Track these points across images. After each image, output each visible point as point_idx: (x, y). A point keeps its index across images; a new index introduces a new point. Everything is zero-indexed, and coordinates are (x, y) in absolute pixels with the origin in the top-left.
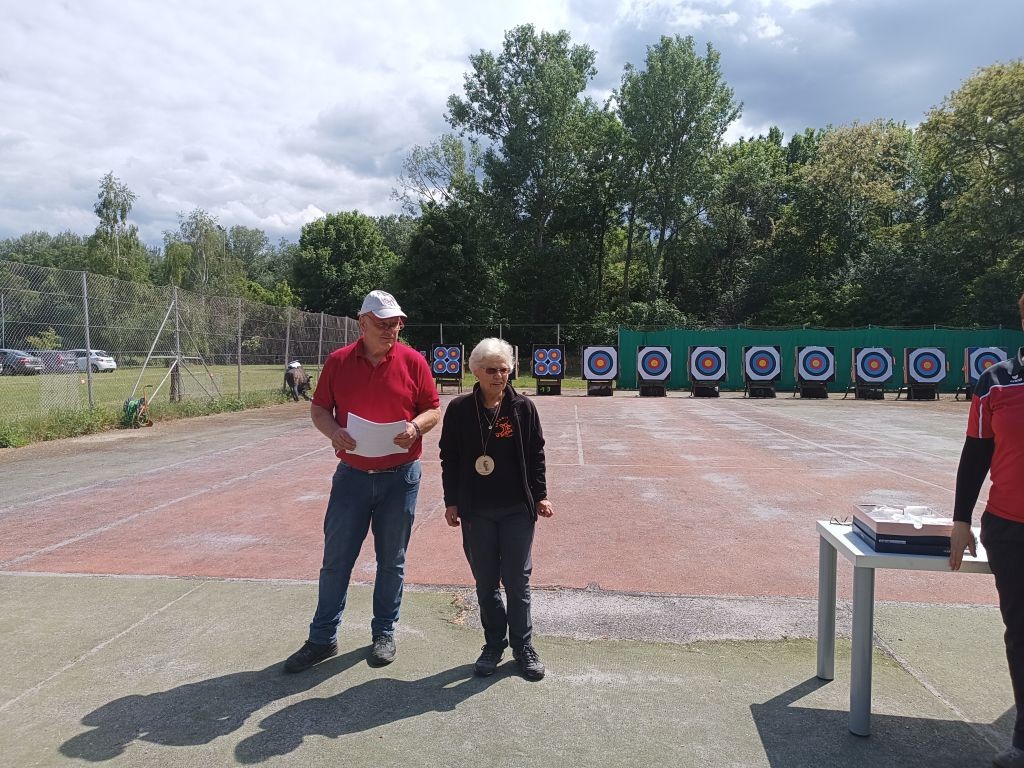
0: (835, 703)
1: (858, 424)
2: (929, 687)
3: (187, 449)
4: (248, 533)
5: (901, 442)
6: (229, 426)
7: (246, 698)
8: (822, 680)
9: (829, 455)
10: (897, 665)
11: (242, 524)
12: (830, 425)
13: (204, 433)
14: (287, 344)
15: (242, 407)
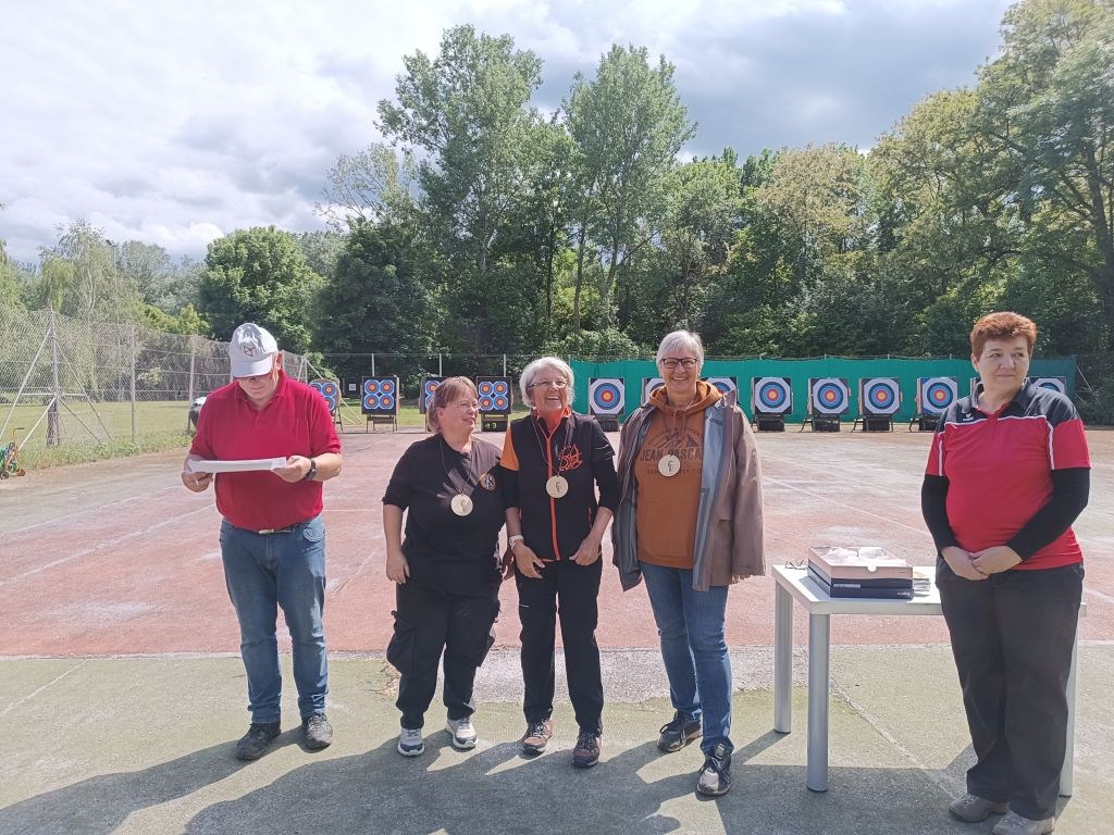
0: (793, 758)
1: (814, 458)
2: (886, 733)
3: (68, 502)
4: (141, 600)
5: (857, 476)
6: (120, 474)
7: (133, 798)
8: (780, 733)
9: (787, 491)
10: (854, 712)
11: (134, 589)
12: (787, 460)
13: (89, 483)
14: (192, 377)
15: (136, 451)
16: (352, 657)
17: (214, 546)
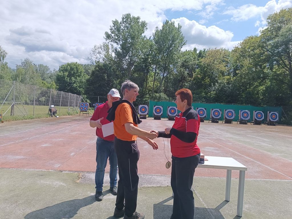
1: (209, 129)
3: (12, 130)
4: (22, 155)
5: (218, 134)
6: (28, 124)
7: (4, 203)
11: (22, 152)
13: (19, 125)
14: (50, 100)
15: (34, 118)
16: (72, 172)
17: (46, 143)
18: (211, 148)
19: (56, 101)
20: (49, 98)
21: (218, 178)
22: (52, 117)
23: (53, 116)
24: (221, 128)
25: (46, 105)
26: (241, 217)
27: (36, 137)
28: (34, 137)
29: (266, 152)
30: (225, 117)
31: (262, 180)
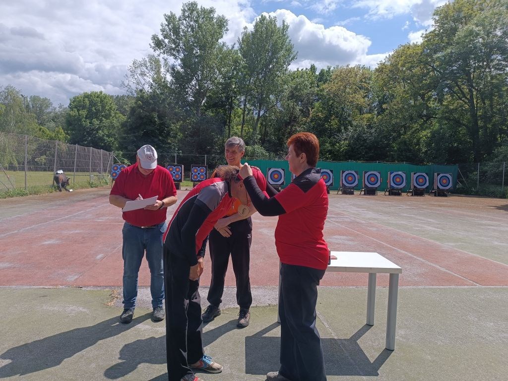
2: (325, 323)
4: (7, 262)
6: (16, 204)
11: (5, 256)
14: (56, 160)
15: (27, 194)
16: (99, 289)
17: (50, 238)
18: (342, 237)
19: (66, 163)
20: (53, 156)
21: (354, 287)
22: (60, 191)
23: (63, 189)
24: (359, 203)
25: (49, 171)
26: (393, 350)
27: (31, 228)
28: (27, 228)
29: (433, 241)
30: (365, 184)
31: (427, 287)
